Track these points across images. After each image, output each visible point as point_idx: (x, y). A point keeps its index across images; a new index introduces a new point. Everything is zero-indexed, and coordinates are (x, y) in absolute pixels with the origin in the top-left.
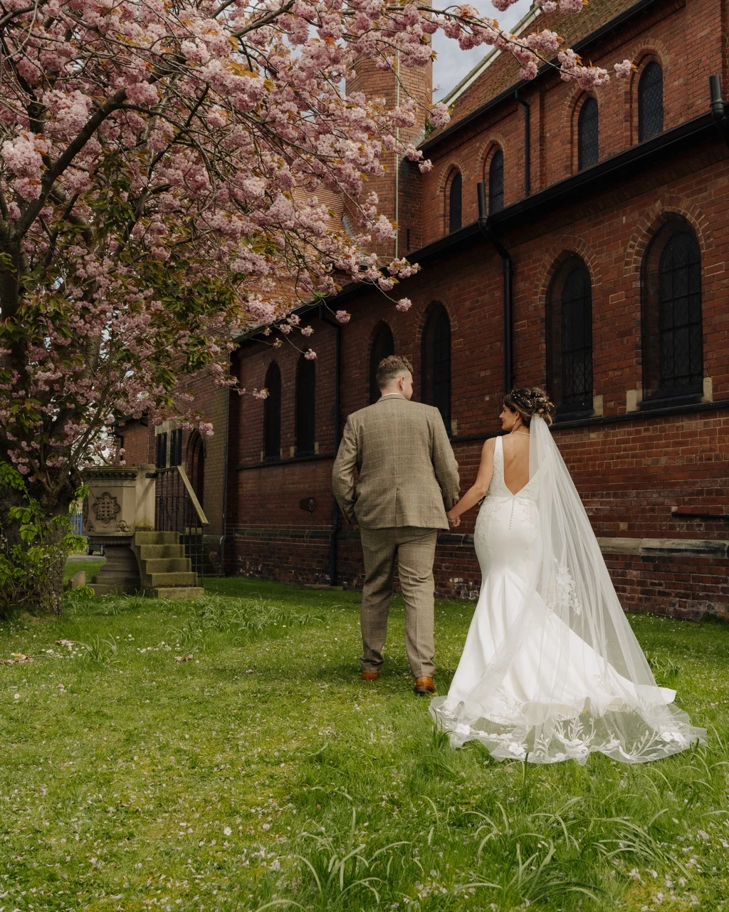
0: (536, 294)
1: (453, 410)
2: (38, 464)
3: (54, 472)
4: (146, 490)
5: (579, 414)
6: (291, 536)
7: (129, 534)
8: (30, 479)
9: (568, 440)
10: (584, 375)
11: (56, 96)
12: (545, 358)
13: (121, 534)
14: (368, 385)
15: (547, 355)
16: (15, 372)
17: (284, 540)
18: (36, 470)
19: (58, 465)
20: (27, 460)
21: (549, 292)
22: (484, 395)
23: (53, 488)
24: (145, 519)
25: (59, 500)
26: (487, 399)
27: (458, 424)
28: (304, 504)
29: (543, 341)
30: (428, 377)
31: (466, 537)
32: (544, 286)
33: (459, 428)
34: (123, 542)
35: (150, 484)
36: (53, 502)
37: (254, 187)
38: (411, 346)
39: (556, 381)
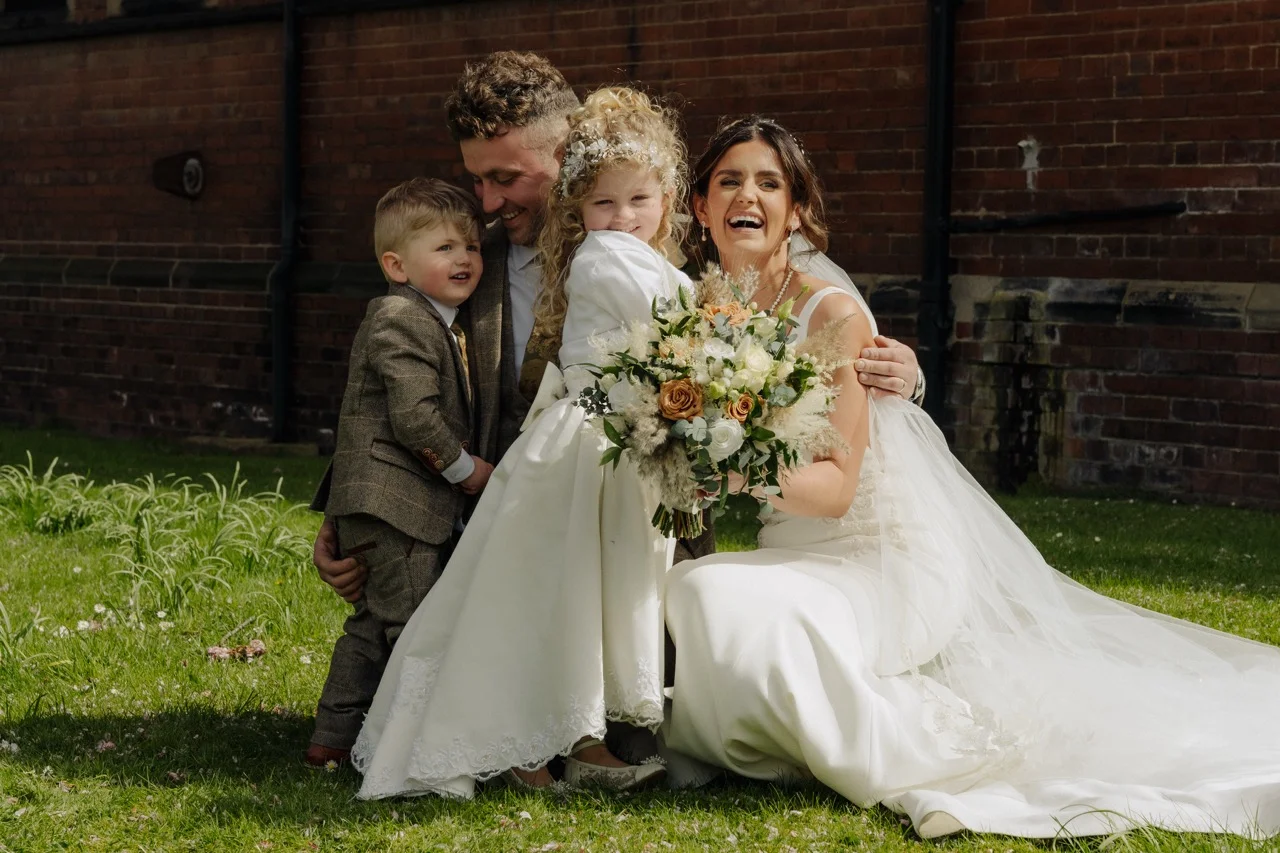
6: (116, 281)
17: (85, 294)
28: (167, 173)
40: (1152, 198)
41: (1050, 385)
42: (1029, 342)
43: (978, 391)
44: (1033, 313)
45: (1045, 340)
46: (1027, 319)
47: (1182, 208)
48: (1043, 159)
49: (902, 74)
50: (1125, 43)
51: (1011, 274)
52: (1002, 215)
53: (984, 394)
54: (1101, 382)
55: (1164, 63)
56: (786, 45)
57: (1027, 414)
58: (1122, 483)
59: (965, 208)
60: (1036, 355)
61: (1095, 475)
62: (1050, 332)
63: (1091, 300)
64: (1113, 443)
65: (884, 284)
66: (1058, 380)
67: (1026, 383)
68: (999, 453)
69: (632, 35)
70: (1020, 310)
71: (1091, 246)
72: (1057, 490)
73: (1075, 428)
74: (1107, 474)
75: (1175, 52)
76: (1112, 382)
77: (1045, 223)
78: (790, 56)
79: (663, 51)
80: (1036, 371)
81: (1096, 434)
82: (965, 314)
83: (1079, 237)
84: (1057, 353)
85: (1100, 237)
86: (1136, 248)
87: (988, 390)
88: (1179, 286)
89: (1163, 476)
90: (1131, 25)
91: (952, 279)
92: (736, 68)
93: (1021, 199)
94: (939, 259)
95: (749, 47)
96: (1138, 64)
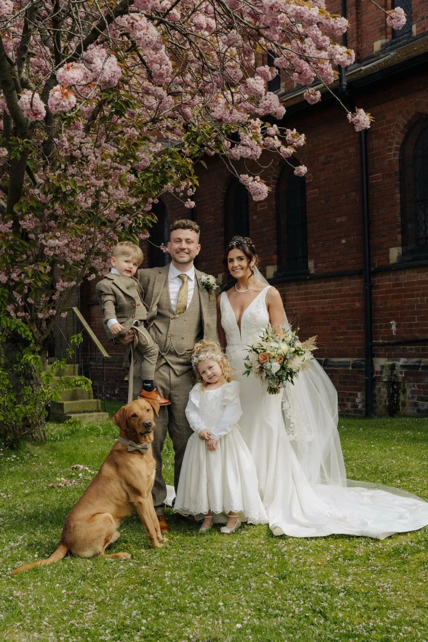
0: (390, 150)
1: (310, 251)
2: (29, 317)
9: (424, 276)
11: (132, 18)
12: (399, 206)
14: (222, 230)
15: (402, 203)
20: (24, 314)
21: (402, 149)
22: (340, 238)
25: (44, 346)
26: (344, 241)
27: (315, 264)
29: (398, 191)
30: (283, 222)
31: (326, 361)
32: (397, 143)
33: (316, 267)
37: (257, 85)
39: (409, 226)
41: (402, 387)
42: (395, 376)
43: (382, 389)
44: (396, 368)
45: (400, 375)
46: (395, 370)
48: (397, 326)
49: (358, 305)
50: (418, 295)
51: (389, 357)
52: (386, 342)
53: (384, 390)
54: (416, 386)
56: (326, 298)
57: (396, 395)
58: (423, 414)
59: (376, 340)
60: (398, 379)
61: (415, 412)
62: (401, 373)
63: (412, 364)
64: (420, 403)
65: (356, 361)
66: (404, 386)
67: (395, 387)
68: (389, 405)
70: (393, 367)
71: (411, 350)
72: (405, 416)
73: (409, 399)
74: (419, 411)
76: (418, 386)
77: (398, 344)
78: (327, 300)
79: (292, 300)
80: (398, 384)
81: (415, 400)
82: (377, 368)
83: (408, 347)
84: (404, 379)
85: (413, 347)
86: (424, 350)
87: (385, 389)
90: (420, 290)
91: (374, 359)
92: (312, 304)
93: (391, 337)
94: (370, 353)
95: (316, 298)
96: (422, 300)
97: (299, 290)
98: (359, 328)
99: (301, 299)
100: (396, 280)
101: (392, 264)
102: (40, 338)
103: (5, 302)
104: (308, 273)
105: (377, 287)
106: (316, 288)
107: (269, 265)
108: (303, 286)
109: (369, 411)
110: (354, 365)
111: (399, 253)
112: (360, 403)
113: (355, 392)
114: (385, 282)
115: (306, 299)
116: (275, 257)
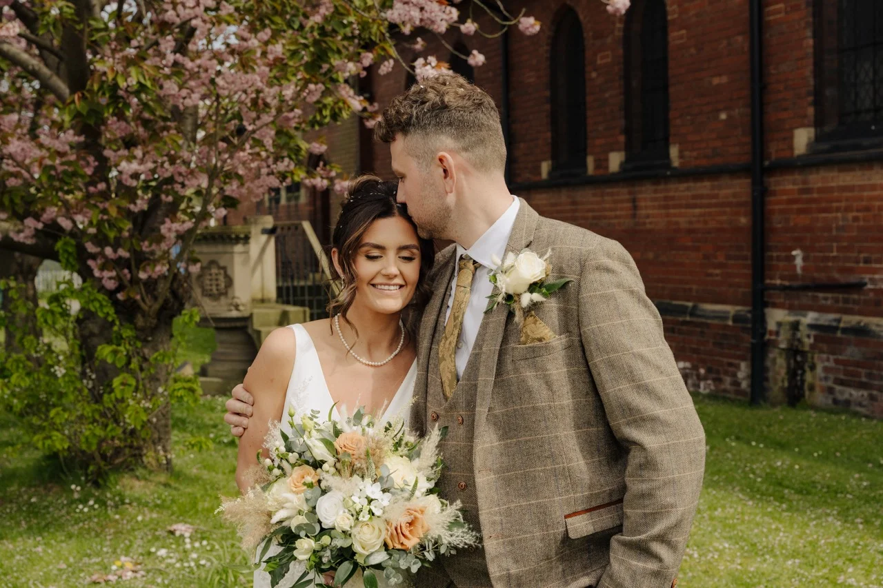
1: (672, 131)
2: (129, 276)
3: (151, 285)
4: (263, 250)
5: (866, 142)
7: (246, 314)
8: (120, 296)
9: (849, 179)
10: (873, 82)
12: (811, 60)
13: (234, 314)
14: (548, 93)
15: (815, 54)
16: (91, 159)
18: (126, 283)
19: (155, 276)
20: (114, 273)
22: (718, 111)
23: (150, 306)
24: (263, 289)
25: (159, 319)
26: (723, 116)
27: (681, 152)
29: (809, 33)
30: (635, 83)
31: (695, 307)
33: (681, 156)
34: (238, 324)
35: (268, 242)
36: (151, 323)
38: (609, 40)
39: (829, 92)
40: (853, 279)
41: (810, 360)
42: (800, 341)
43: (778, 360)
44: (801, 328)
45: (807, 340)
46: (799, 330)
47: (865, 284)
48: (805, 259)
49: (743, 220)
50: (838, 209)
51: (791, 309)
52: (787, 283)
53: (781, 362)
54: (832, 360)
55: (856, 219)
56: (695, 206)
58: (844, 406)
59: (771, 279)
60: (803, 346)
61: (830, 401)
62: (809, 336)
63: (827, 323)
64: (838, 388)
65: (739, 311)
66: (813, 358)
67: (799, 358)
68: (789, 388)
69: (634, 201)
70: (795, 326)
71: (826, 299)
72: (814, 408)
73: (821, 379)
74: (835, 401)
75: (860, 215)
76: (837, 361)
77: (806, 288)
78: (697, 211)
80: (803, 353)
81: (830, 383)
82: (771, 326)
83: (820, 295)
84: (812, 346)
85: (829, 295)
86: (846, 301)
87: (783, 360)
88: (865, 320)
89: (860, 405)
90: (841, 201)
91: (766, 311)
92: (675, 215)
93: (794, 277)
94: (760, 301)
95: (680, 206)
96: (844, 219)
97: (656, 191)
98: (745, 258)
99: (660, 207)
100: (805, 182)
101: (799, 157)
102: (150, 307)
103: (71, 260)
104: (668, 165)
105: (774, 193)
106: (681, 190)
107: (613, 150)
108: (662, 187)
109: (757, 394)
110: (736, 319)
111: (809, 138)
112: (744, 379)
113: (736, 362)
114: (786, 185)
115: (667, 207)
116: (622, 138)
